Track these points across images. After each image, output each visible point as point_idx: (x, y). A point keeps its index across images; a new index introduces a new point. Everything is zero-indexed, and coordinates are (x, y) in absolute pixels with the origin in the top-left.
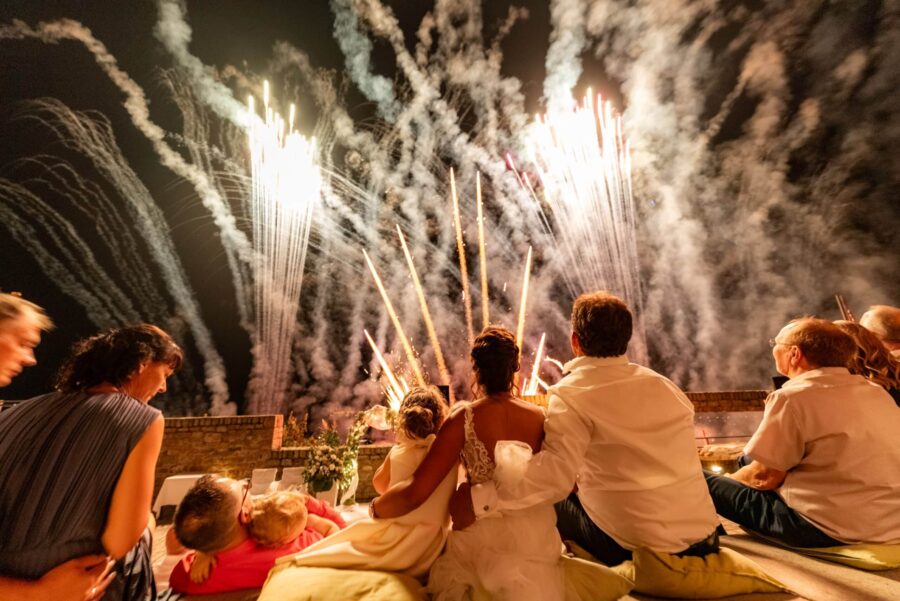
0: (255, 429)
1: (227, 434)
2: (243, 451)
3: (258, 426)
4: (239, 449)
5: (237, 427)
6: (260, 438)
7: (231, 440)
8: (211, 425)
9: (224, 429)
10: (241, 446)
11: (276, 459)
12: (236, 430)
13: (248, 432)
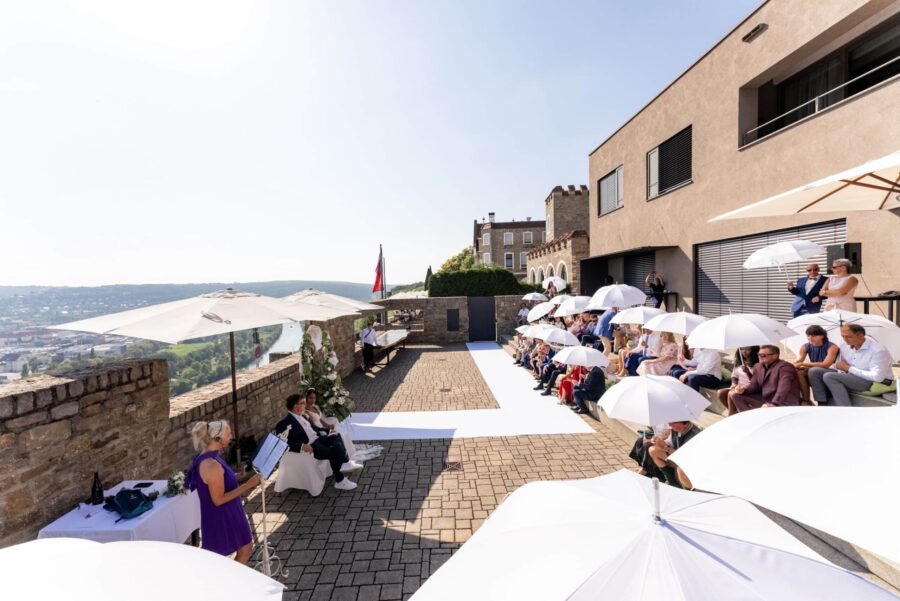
0: (139, 389)
1: (82, 414)
2: (123, 438)
3: (142, 384)
4: (115, 437)
5: (102, 395)
6: (149, 404)
7: (94, 424)
8: (36, 410)
9: (72, 409)
10: (116, 430)
11: (179, 428)
12: (102, 403)
13: (126, 399)
